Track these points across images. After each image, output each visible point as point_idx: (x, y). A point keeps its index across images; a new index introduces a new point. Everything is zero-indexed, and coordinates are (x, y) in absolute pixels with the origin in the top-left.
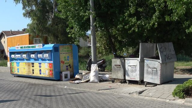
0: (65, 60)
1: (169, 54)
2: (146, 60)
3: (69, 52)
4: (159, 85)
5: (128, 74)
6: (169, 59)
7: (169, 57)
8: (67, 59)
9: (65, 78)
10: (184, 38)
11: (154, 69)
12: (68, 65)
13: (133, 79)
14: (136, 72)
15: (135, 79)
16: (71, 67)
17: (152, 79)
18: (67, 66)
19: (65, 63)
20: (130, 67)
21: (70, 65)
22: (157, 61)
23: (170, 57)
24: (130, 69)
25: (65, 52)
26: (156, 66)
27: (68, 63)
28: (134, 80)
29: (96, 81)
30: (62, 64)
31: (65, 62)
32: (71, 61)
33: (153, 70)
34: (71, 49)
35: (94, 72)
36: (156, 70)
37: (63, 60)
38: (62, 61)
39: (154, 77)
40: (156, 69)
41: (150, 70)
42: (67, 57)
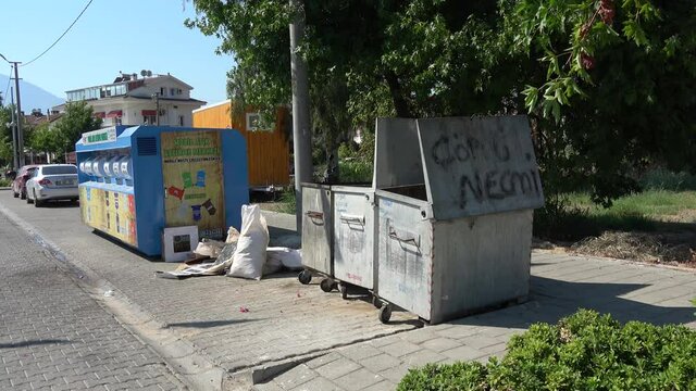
0: (189, 184)
1: (493, 173)
2: (383, 198)
3: (206, 157)
4: (428, 322)
5: (339, 254)
6: (492, 197)
7: (488, 185)
8: (194, 181)
9: (177, 250)
10: (650, 99)
11: (409, 246)
12: (200, 202)
13: (355, 277)
14: (364, 250)
15: (360, 279)
16: (212, 212)
17: (403, 289)
18: (196, 208)
19: (189, 197)
20: (345, 226)
21: (208, 204)
22: (419, 207)
23: (495, 190)
24: (345, 235)
25: (185, 157)
26: (415, 234)
27: (204, 195)
28: (357, 283)
29: (249, 271)
30: (171, 200)
31: (188, 191)
32: (213, 190)
33: (405, 249)
34: (215, 142)
35: (247, 235)
36: (415, 249)
37: (179, 185)
38: (172, 190)
39: (409, 284)
40: (418, 246)
41: (396, 245)
42: (194, 176)
